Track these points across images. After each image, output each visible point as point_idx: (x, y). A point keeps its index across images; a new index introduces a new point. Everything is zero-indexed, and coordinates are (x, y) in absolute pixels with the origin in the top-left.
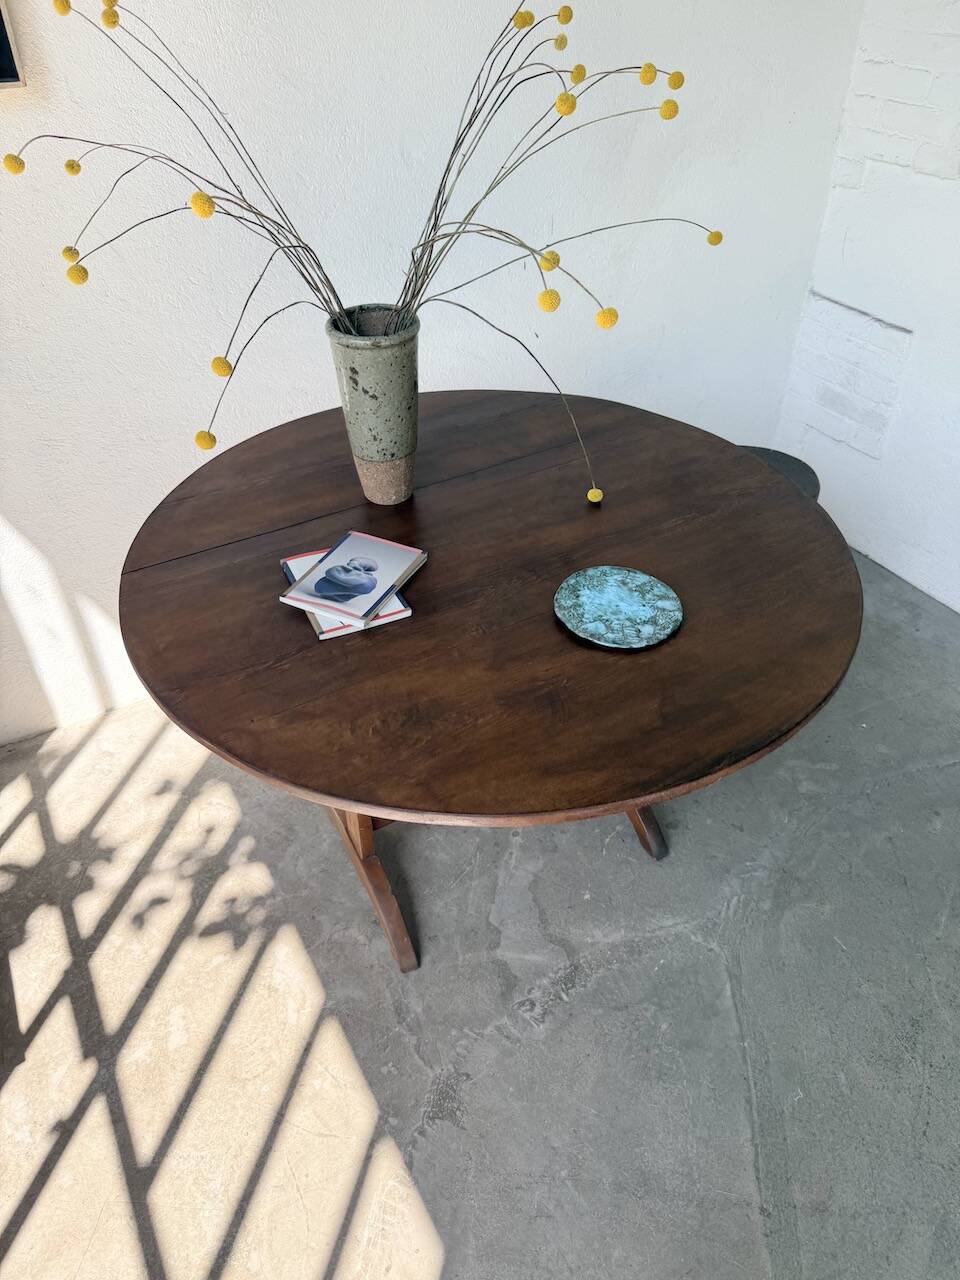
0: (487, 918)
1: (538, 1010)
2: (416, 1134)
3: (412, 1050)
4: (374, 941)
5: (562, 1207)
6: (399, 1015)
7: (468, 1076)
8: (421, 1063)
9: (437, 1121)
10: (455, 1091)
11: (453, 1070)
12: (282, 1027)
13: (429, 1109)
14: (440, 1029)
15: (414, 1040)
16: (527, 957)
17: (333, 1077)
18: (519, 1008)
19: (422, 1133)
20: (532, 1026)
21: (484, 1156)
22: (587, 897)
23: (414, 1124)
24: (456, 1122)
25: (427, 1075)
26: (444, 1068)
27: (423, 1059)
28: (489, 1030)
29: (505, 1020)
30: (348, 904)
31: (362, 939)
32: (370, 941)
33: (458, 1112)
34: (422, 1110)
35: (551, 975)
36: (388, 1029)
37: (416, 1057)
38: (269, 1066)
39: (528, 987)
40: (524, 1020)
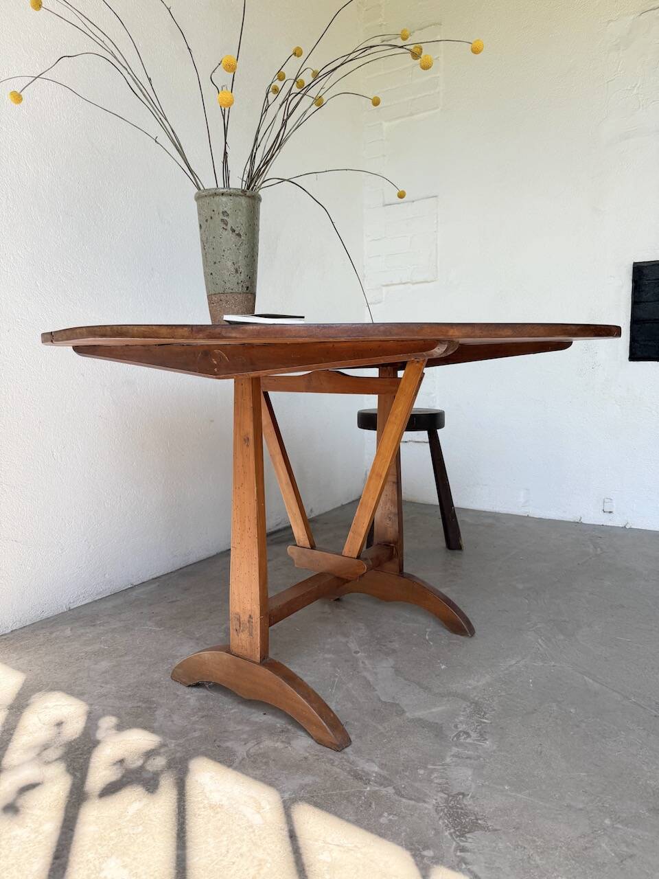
0: (379, 700)
1: (474, 735)
2: (458, 854)
3: (396, 797)
4: (291, 742)
5: (633, 844)
6: (361, 779)
7: (463, 794)
8: (412, 802)
9: (468, 835)
10: (462, 809)
11: (446, 796)
12: (251, 830)
13: (452, 830)
14: (407, 774)
15: (391, 790)
16: (433, 710)
17: (338, 845)
18: (458, 738)
19: (463, 850)
20: (481, 745)
21: (535, 841)
22: (443, 667)
23: (450, 847)
24: (485, 829)
25: (426, 808)
26: (436, 798)
27: (411, 799)
28: (448, 760)
29: (455, 750)
30: (247, 729)
31: (279, 745)
32: (289, 743)
33: (479, 822)
34: (447, 834)
35: (462, 713)
36: (360, 792)
37: (404, 800)
38: (260, 865)
39: (452, 726)
40: (470, 744)
